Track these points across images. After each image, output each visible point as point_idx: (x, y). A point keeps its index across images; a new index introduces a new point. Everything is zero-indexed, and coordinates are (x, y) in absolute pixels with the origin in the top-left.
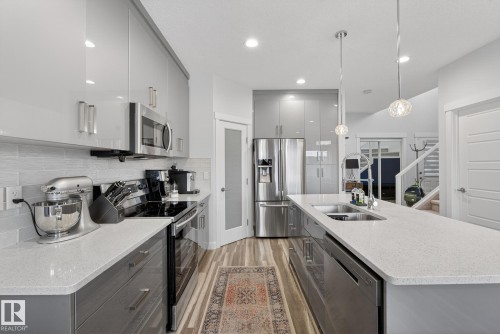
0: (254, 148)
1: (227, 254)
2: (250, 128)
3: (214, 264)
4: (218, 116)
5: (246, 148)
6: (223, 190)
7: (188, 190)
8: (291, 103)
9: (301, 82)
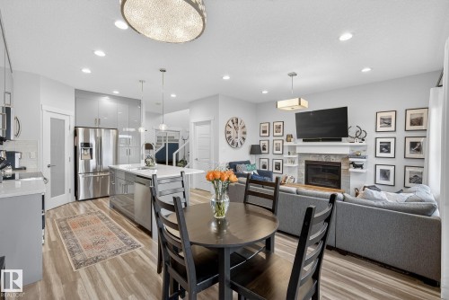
0: (76, 134)
2: (73, 119)
4: (44, 107)
5: (69, 134)
6: (49, 166)
7: (17, 167)
8: (106, 103)
9: (116, 92)
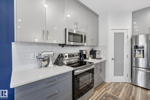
1: (112, 87)
3: (104, 89)
4: (110, 28)
6: (113, 59)
7: (97, 58)
